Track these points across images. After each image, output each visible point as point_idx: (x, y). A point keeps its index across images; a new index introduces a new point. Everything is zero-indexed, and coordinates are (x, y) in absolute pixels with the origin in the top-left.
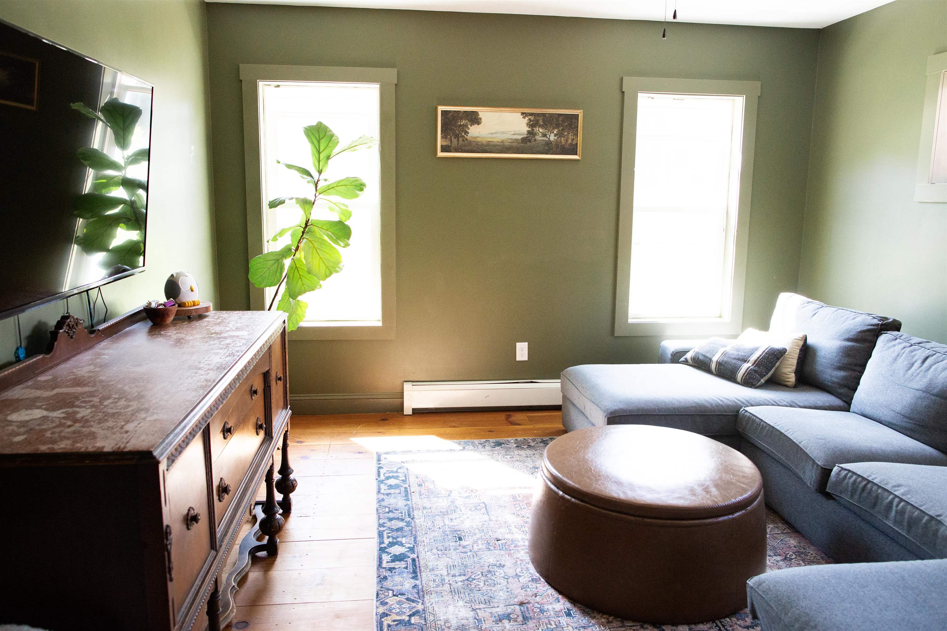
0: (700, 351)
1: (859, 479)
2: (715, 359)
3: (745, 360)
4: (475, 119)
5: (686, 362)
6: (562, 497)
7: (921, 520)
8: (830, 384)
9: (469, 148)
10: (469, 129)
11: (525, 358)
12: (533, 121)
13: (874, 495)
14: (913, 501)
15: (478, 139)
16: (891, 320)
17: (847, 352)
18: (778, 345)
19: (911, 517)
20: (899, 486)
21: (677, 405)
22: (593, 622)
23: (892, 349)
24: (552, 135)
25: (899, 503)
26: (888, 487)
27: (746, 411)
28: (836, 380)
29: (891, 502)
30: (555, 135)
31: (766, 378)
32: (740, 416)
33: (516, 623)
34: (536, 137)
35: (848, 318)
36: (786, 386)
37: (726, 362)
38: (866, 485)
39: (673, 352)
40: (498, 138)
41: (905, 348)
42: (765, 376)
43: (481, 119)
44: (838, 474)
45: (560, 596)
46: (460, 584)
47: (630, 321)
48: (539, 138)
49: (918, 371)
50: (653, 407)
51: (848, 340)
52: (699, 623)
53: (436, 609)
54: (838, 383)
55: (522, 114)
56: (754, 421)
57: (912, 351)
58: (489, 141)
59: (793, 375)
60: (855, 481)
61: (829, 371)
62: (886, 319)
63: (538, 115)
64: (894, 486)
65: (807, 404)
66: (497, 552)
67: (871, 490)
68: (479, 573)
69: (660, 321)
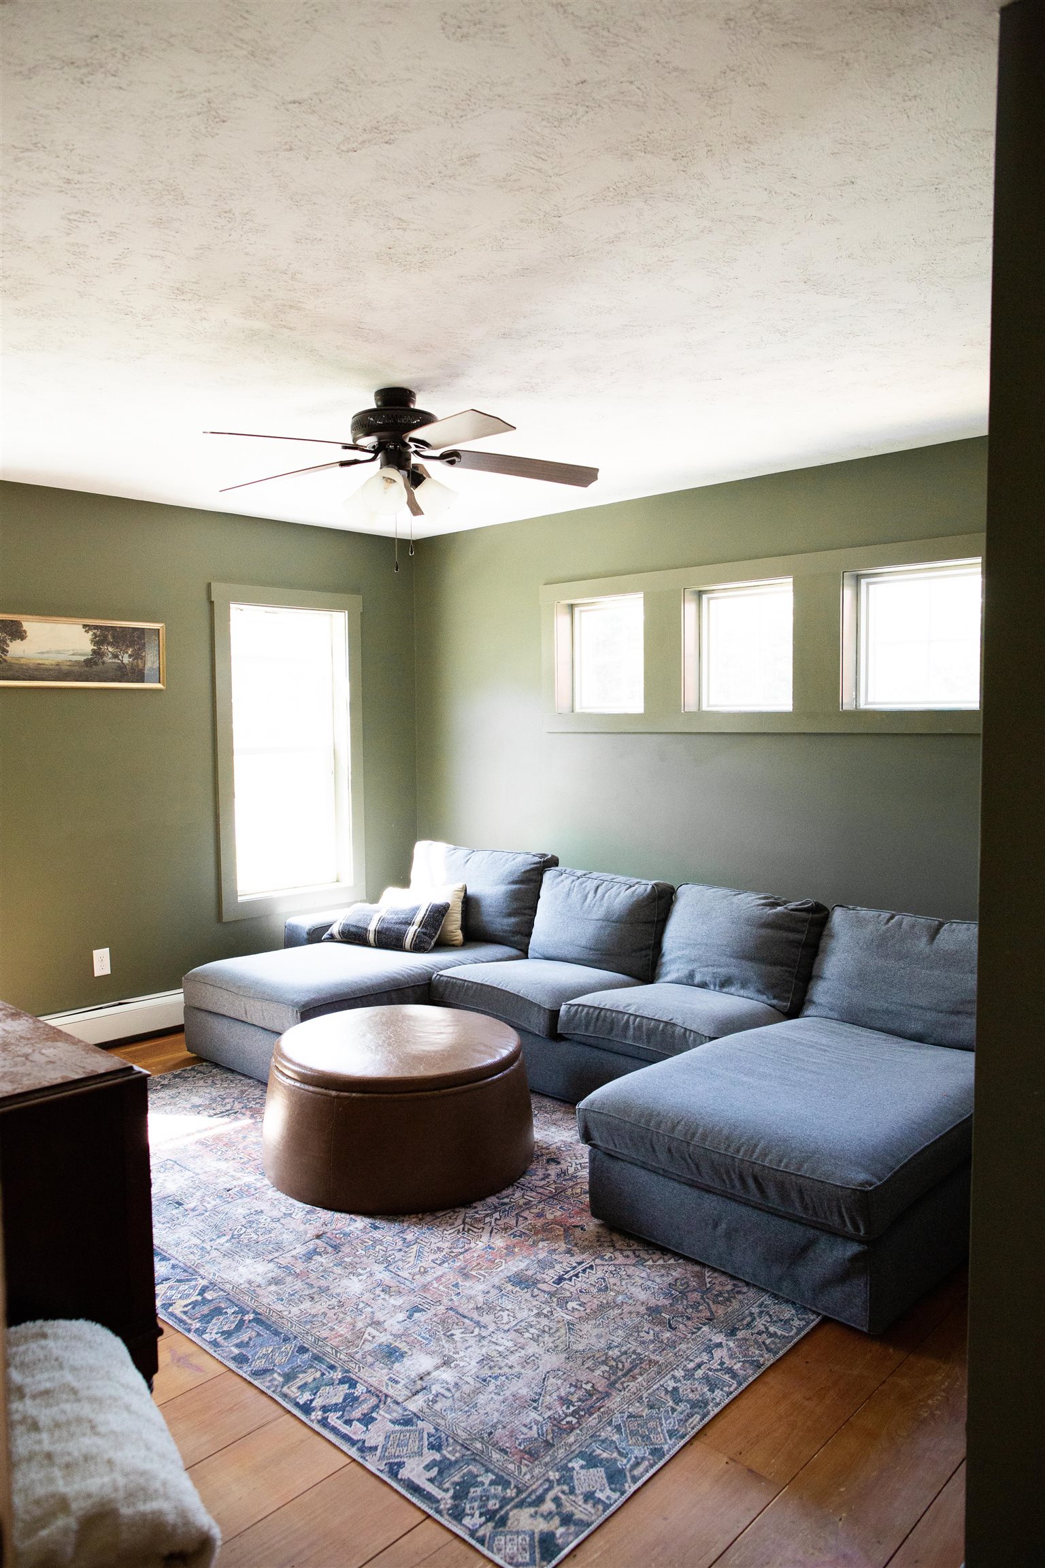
0: (348, 923)
1: (592, 1010)
2: (372, 927)
3: (409, 923)
4: (17, 632)
5: (332, 938)
6: (337, 1097)
7: (658, 1028)
8: (501, 934)
9: (9, 673)
10: (8, 646)
11: (107, 971)
12: (99, 636)
13: (609, 1020)
14: (645, 1014)
15: (22, 661)
16: (550, 856)
17: (514, 896)
18: (440, 900)
19: (648, 1029)
20: (629, 1005)
21: (369, 983)
22: (406, 1225)
23: (561, 885)
24: (126, 656)
25: (635, 1020)
26: (621, 1009)
27: (442, 976)
28: (508, 928)
29: (628, 1021)
30: (130, 656)
31: (435, 940)
32: (435, 983)
33: (328, 1255)
34: (105, 658)
35: (507, 860)
36: (454, 946)
37: (387, 929)
38: (600, 1013)
39: (310, 930)
40: (50, 660)
41: (573, 881)
42: (434, 937)
43: (25, 632)
44: (568, 1011)
45: (352, 1216)
46: (227, 1244)
47: (240, 899)
48: (108, 659)
49: (593, 902)
50: (346, 990)
51: (514, 882)
52: (501, 1191)
53: (225, 1276)
54: (510, 931)
55: (85, 626)
56: (454, 985)
57: (581, 884)
58: (39, 664)
59: (460, 931)
60: (588, 1013)
61: (498, 920)
62: (544, 855)
63: (107, 628)
64: (626, 1007)
65: (489, 959)
66: (239, 1201)
67: (605, 1016)
68: (240, 1227)
69: (275, 895)
